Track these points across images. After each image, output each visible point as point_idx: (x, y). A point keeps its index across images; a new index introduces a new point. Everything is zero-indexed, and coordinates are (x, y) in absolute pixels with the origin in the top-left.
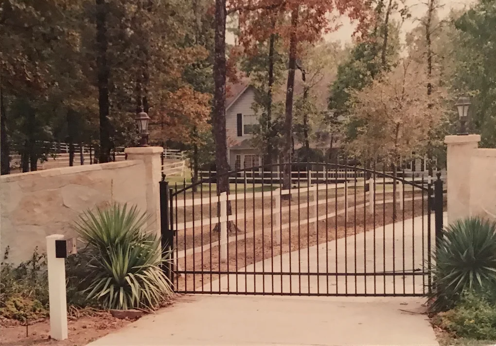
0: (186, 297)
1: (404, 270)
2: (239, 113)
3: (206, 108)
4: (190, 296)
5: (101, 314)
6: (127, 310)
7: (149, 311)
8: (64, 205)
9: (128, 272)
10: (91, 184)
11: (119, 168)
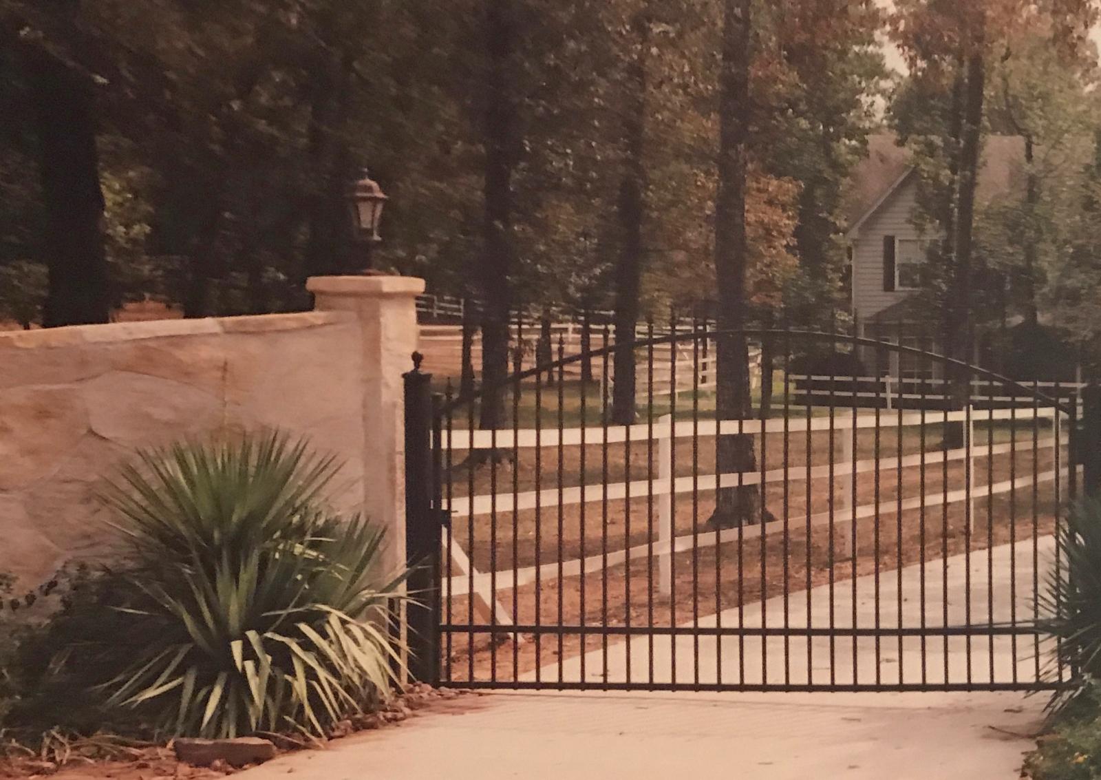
0: (469, 698)
1: (1014, 622)
2: (890, 233)
3: (785, 215)
4: (481, 695)
5: (135, 751)
6: (233, 739)
7: (307, 740)
8: (92, 432)
9: (246, 627)
10: (186, 374)
11: (279, 331)
